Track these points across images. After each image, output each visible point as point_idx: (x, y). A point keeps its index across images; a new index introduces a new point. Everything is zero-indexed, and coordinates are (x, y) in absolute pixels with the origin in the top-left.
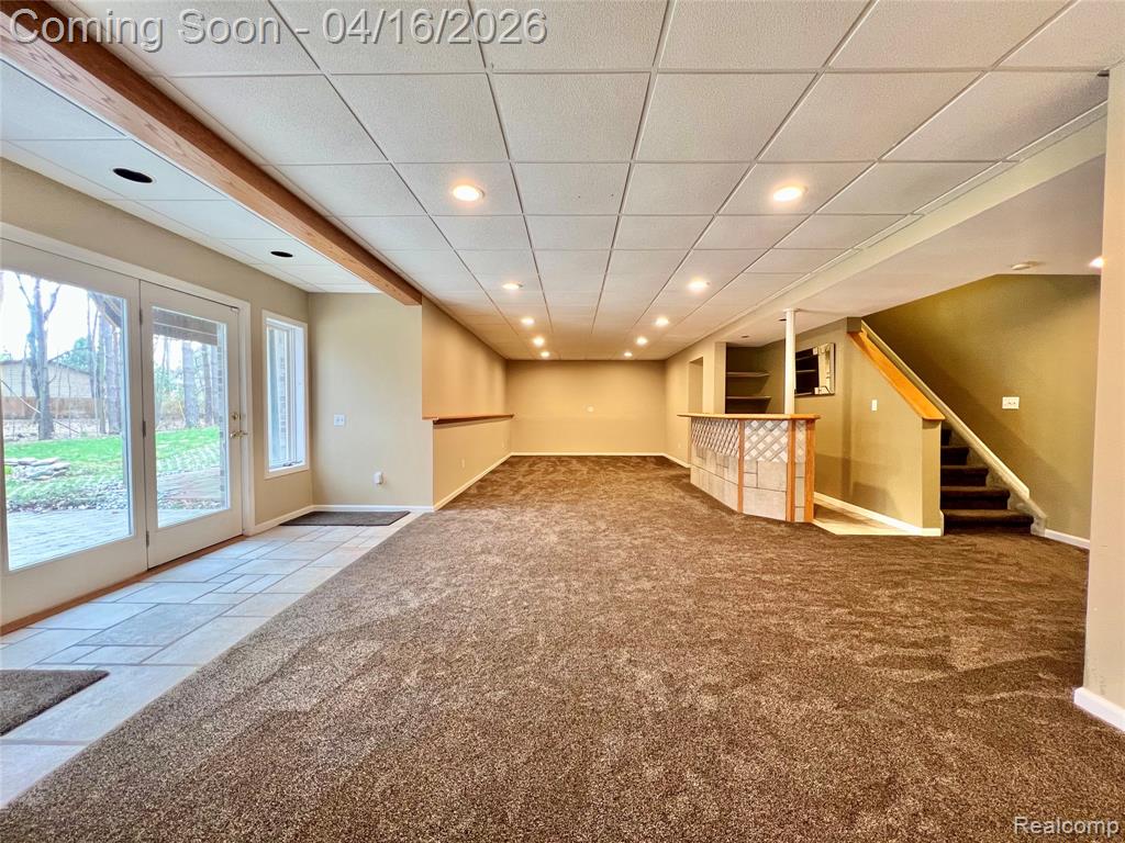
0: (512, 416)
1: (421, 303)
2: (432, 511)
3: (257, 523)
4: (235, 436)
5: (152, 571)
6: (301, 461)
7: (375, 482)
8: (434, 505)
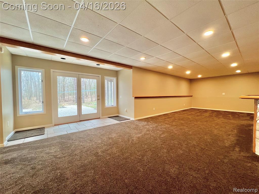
0: (192, 96)
1: (132, 69)
2: (134, 120)
3: (102, 116)
4: (98, 100)
5: (80, 121)
6: (115, 105)
7: (125, 111)
8: (134, 118)
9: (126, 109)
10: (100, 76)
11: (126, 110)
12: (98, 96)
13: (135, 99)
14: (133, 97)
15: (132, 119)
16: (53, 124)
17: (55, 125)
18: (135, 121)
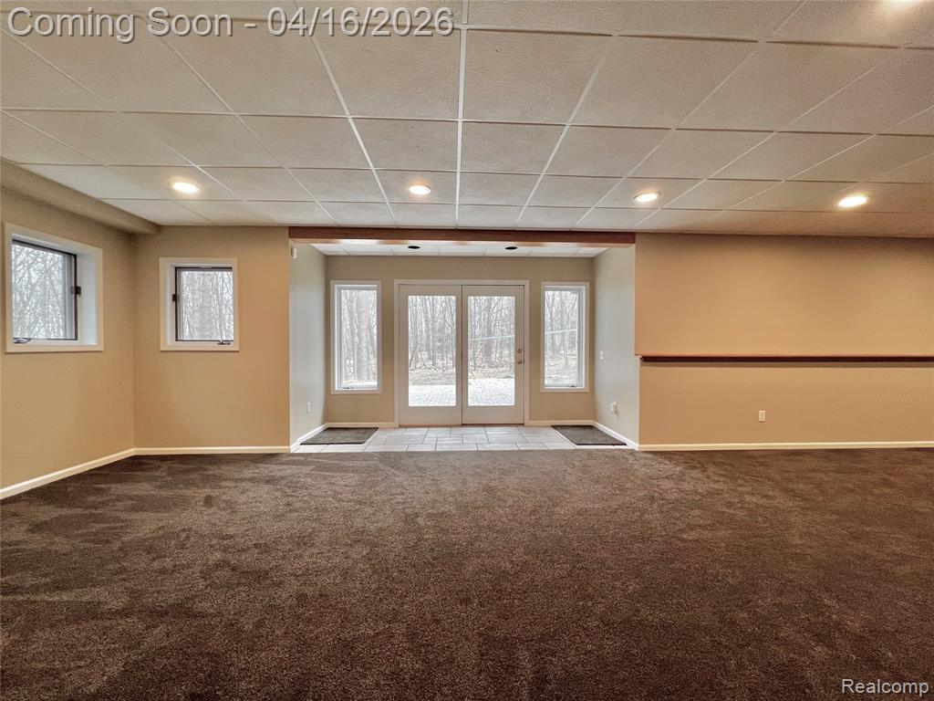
1: (634, 242)
2: (637, 450)
3: (530, 419)
4: (520, 363)
5: (463, 425)
6: (582, 385)
7: (612, 409)
8: (640, 444)
9: (615, 403)
10: (527, 283)
11: (616, 407)
12: (518, 351)
13: (641, 365)
14: (636, 355)
15: (633, 444)
16: (396, 423)
17: (401, 426)
18: (638, 452)
